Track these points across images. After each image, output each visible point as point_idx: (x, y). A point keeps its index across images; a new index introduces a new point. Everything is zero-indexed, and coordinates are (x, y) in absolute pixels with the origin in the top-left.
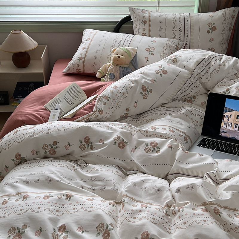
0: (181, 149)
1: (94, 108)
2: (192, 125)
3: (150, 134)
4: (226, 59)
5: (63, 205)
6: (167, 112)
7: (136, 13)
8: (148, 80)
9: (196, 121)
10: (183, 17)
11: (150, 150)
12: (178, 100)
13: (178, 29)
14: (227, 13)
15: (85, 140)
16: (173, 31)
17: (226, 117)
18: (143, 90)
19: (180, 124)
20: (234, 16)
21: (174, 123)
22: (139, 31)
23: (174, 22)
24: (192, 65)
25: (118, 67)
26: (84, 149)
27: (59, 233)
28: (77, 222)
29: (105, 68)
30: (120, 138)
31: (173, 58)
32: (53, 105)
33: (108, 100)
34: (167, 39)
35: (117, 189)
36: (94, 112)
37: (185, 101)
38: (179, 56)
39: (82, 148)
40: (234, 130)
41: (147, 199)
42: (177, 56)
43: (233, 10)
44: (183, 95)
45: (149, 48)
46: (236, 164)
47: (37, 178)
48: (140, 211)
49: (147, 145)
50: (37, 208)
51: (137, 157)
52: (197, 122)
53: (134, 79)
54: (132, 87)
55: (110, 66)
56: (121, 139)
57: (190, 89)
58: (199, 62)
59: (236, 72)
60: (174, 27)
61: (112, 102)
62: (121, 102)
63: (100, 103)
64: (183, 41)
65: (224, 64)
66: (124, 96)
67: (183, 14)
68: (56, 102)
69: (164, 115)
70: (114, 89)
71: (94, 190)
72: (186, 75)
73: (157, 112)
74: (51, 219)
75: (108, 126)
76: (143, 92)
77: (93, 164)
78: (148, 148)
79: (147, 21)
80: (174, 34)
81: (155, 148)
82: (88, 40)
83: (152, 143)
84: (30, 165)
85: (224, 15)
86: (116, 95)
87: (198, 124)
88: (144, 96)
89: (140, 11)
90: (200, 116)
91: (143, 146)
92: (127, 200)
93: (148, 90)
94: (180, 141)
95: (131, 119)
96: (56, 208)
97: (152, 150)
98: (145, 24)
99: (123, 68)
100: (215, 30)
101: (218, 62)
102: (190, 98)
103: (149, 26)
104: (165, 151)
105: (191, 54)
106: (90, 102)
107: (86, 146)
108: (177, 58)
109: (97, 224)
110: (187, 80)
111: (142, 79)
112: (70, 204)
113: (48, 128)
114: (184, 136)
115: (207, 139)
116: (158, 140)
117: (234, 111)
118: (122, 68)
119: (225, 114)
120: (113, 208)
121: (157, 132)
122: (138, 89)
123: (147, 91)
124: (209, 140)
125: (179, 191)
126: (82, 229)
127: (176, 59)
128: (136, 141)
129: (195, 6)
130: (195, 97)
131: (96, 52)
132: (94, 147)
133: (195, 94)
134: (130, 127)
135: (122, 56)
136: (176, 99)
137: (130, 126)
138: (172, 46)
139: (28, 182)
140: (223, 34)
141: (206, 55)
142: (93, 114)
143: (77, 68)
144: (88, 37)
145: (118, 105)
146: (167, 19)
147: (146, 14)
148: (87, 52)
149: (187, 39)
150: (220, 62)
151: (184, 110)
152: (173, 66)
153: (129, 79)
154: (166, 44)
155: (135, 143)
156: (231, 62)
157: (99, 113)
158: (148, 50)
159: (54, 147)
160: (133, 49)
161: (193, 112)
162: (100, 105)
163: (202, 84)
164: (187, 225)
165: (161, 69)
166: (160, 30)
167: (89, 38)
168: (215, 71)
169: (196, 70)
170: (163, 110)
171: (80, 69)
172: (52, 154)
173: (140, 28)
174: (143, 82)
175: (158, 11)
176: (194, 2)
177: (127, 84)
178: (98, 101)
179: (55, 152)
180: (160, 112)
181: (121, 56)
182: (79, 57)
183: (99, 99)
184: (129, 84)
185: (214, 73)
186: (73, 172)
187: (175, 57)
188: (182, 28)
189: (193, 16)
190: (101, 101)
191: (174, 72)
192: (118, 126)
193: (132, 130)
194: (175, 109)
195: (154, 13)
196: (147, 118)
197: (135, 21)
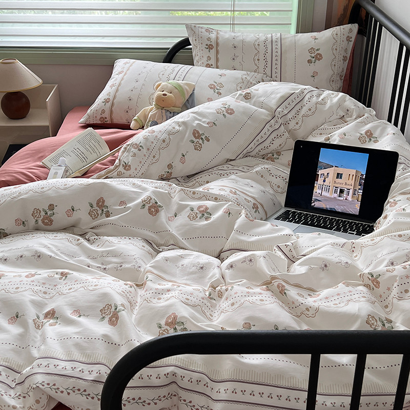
0: (243, 216)
1: (117, 161)
2: (268, 189)
3: (199, 196)
4: (329, 94)
5: (55, 286)
6: (232, 171)
7: (197, 32)
8: (204, 122)
9: (277, 185)
10: (271, 40)
11: (197, 217)
12: (252, 157)
13: (262, 58)
14: (339, 33)
15: (98, 204)
16: (254, 60)
17: (320, 178)
18: (195, 136)
19: (249, 186)
20: (351, 38)
21: (240, 185)
22: (202, 61)
23: (256, 45)
24: (273, 103)
25: (164, 111)
26: (97, 217)
27: (45, 321)
28: (72, 305)
29: (145, 114)
30: (151, 199)
31: (245, 93)
32: (55, 161)
33: (140, 150)
34: (245, 72)
35: (140, 267)
36: (117, 167)
37: (263, 158)
38: (255, 90)
39: (93, 215)
40: (332, 197)
41: (184, 279)
42: (252, 90)
43: (349, 28)
44: (259, 148)
45: (215, 84)
46: (326, 237)
47: (20, 254)
48: (169, 291)
49: (192, 210)
50: (14, 289)
51: (176, 227)
52: (279, 187)
53: (181, 120)
54: (178, 132)
55: (151, 110)
56: (153, 201)
57: (270, 140)
58: (285, 99)
59: (342, 114)
60: (256, 55)
61: (145, 154)
62: (160, 153)
63: (126, 154)
64: (270, 76)
65: (323, 102)
66: (164, 145)
67: (270, 35)
68: (60, 155)
69: (227, 175)
70: (149, 134)
71: (105, 269)
72: (263, 117)
73: (217, 172)
74: (33, 302)
75: (134, 184)
76: (194, 139)
77: (108, 236)
78: (194, 214)
79: (214, 46)
80: (256, 65)
81: (204, 215)
82: (120, 73)
83: (200, 207)
84: (12, 239)
85: (334, 37)
86: (152, 142)
87: (280, 190)
88: (196, 146)
89: (203, 30)
90: (283, 178)
91: (187, 212)
92: (150, 276)
93: (203, 137)
94: (246, 207)
96: (43, 290)
97: (199, 217)
98: (211, 50)
99: (172, 114)
100: (321, 59)
101: (314, 99)
102: (271, 155)
103: (217, 52)
104: (218, 218)
106: (113, 155)
107: (100, 212)
109: (102, 306)
110: (265, 124)
111: (194, 121)
112: (65, 284)
113: (43, 186)
114: (253, 201)
116: (209, 204)
117: (333, 167)
118: (170, 112)
119: (320, 172)
120: (130, 289)
121: (210, 194)
122: (187, 135)
123: (202, 139)
124: (294, 213)
125: (232, 267)
126: (79, 312)
127: (250, 93)
128: (176, 205)
129: (291, 24)
130: (279, 153)
131: (132, 91)
132: (112, 213)
133: (279, 148)
134: (169, 187)
135: (170, 94)
136: (249, 154)
138: (251, 83)
139: (6, 260)
140: (333, 65)
141: (298, 89)
142: (114, 170)
143: (102, 116)
144: (120, 70)
145: (156, 158)
146: (245, 42)
147: (213, 35)
148: (117, 91)
149: (276, 73)
150: (318, 99)
151: (258, 169)
152: (243, 104)
153: (173, 121)
154: (242, 79)
155: (174, 208)
156: (335, 100)
157: (125, 169)
158: (212, 87)
159: (49, 213)
160: (187, 84)
161: (274, 172)
162: (125, 157)
163: (289, 132)
164: (236, 306)
165: (225, 108)
166: (234, 59)
167: (122, 70)
168: (310, 113)
169: (280, 110)
170: (226, 169)
171: (106, 118)
172: (46, 224)
173: (203, 57)
174: (195, 125)
175: (233, 31)
176: (290, 19)
177: (171, 128)
178: (124, 152)
179: (51, 221)
180: (221, 172)
181: (168, 94)
182: (104, 99)
183: (125, 148)
184: (174, 128)
185: (307, 116)
186: (76, 247)
187: (249, 91)
188: (269, 56)
189: (286, 38)
190: (129, 151)
191: (245, 112)
192: (151, 184)
193: (173, 191)
194: (246, 167)
195: (226, 32)
196: (200, 180)
197: (195, 45)
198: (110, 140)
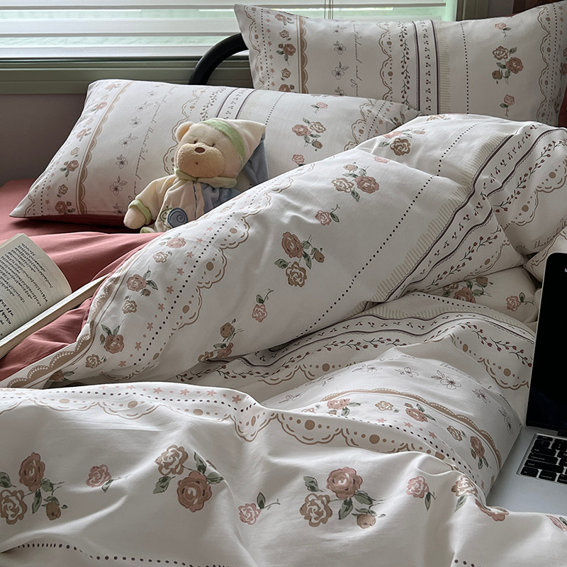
1: (86, 328)
2: (487, 384)
3: (324, 432)
6: (385, 335)
7: (258, 21)
8: (307, 213)
9: (503, 369)
10: (413, 32)
11: (330, 514)
12: (421, 291)
13: (397, 69)
14: (552, 17)
15: (23, 473)
16: (382, 74)
18: (288, 251)
19: (444, 382)
21: (422, 381)
22: (271, 80)
23: (383, 45)
24: (466, 159)
25: (198, 186)
26: (21, 517)
29: (156, 193)
30: (186, 456)
31: (393, 139)
33: (147, 293)
34: (365, 100)
36: (84, 344)
37: (447, 294)
38: (415, 132)
39: (12, 511)
42: (409, 132)
44: (440, 270)
45: (306, 125)
49: (312, 485)
52: (507, 372)
53: (252, 210)
54: (245, 240)
55: (169, 185)
56: (191, 464)
57: (464, 249)
58: (492, 151)
60: (385, 64)
61: (162, 302)
62: (200, 299)
63: (110, 305)
66: (210, 276)
67: (411, 24)
69: (376, 346)
70: (171, 249)
72: (449, 196)
73: (347, 338)
75: (133, 404)
76: (286, 258)
78: (319, 502)
79: (296, 47)
81: (350, 501)
83: (335, 475)
85: (543, 24)
86: (180, 271)
87: (510, 381)
88: (292, 273)
89: (272, 17)
90: (515, 348)
91: (296, 493)
93: (309, 251)
95: (245, 368)
97: (336, 511)
98: (289, 56)
99: (218, 191)
100: (519, 70)
101: (559, 150)
102: (465, 284)
103: (304, 60)
105: (459, 126)
106: (75, 305)
107: (30, 499)
108: (409, 139)
110: (452, 212)
111: (282, 210)
114: (469, 433)
115: (551, 439)
116: (360, 460)
118: (213, 189)
121: (354, 423)
122: (268, 248)
123: (306, 255)
127: (406, 140)
128: (260, 468)
129: (445, 4)
130: (482, 280)
131: (126, 143)
132: (65, 506)
133: (485, 268)
134: (233, 405)
135: (212, 148)
136: (416, 286)
137: (237, 399)
138: (381, 122)
142: (76, 353)
143: (60, 200)
144: (99, 100)
145: (190, 313)
146: (361, 38)
147: (291, 25)
148: (93, 144)
149: (428, 100)
151: (451, 328)
152: (398, 165)
154: (363, 114)
155: (255, 478)
157: (107, 348)
158: (301, 131)
160: (248, 126)
162: (109, 314)
163: (506, 228)
165: (355, 176)
166: (338, 74)
167: (103, 101)
168: (553, 183)
169: (485, 177)
170: (368, 328)
171: (69, 204)
173: (272, 71)
174: (286, 221)
177: (225, 231)
178: (103, 300)
180: (358, 338)
181: (208, 149)
182: (66, 163)
183: (109, 289)
184: (234, 231)
185: (549, 190)
187: (402, 136)
188: (412, 65)
189: (444, 29)
190: (118, 296)
191: (402, 186)
192: (182, 401)
193: (246, 418)
194: (416, 322)
195: (318, 20)
196: (307, 361)
197: (255, 48)
198: (71, 262)
